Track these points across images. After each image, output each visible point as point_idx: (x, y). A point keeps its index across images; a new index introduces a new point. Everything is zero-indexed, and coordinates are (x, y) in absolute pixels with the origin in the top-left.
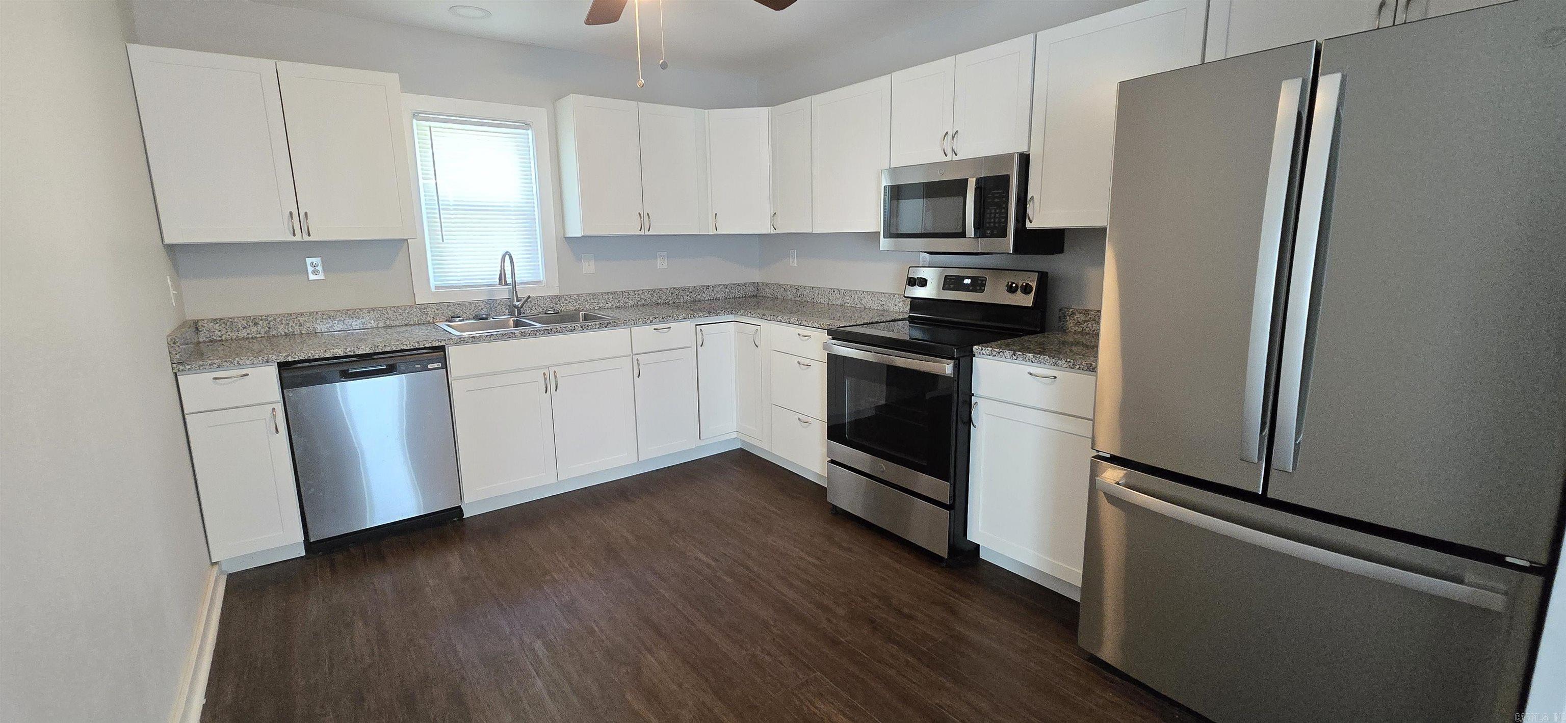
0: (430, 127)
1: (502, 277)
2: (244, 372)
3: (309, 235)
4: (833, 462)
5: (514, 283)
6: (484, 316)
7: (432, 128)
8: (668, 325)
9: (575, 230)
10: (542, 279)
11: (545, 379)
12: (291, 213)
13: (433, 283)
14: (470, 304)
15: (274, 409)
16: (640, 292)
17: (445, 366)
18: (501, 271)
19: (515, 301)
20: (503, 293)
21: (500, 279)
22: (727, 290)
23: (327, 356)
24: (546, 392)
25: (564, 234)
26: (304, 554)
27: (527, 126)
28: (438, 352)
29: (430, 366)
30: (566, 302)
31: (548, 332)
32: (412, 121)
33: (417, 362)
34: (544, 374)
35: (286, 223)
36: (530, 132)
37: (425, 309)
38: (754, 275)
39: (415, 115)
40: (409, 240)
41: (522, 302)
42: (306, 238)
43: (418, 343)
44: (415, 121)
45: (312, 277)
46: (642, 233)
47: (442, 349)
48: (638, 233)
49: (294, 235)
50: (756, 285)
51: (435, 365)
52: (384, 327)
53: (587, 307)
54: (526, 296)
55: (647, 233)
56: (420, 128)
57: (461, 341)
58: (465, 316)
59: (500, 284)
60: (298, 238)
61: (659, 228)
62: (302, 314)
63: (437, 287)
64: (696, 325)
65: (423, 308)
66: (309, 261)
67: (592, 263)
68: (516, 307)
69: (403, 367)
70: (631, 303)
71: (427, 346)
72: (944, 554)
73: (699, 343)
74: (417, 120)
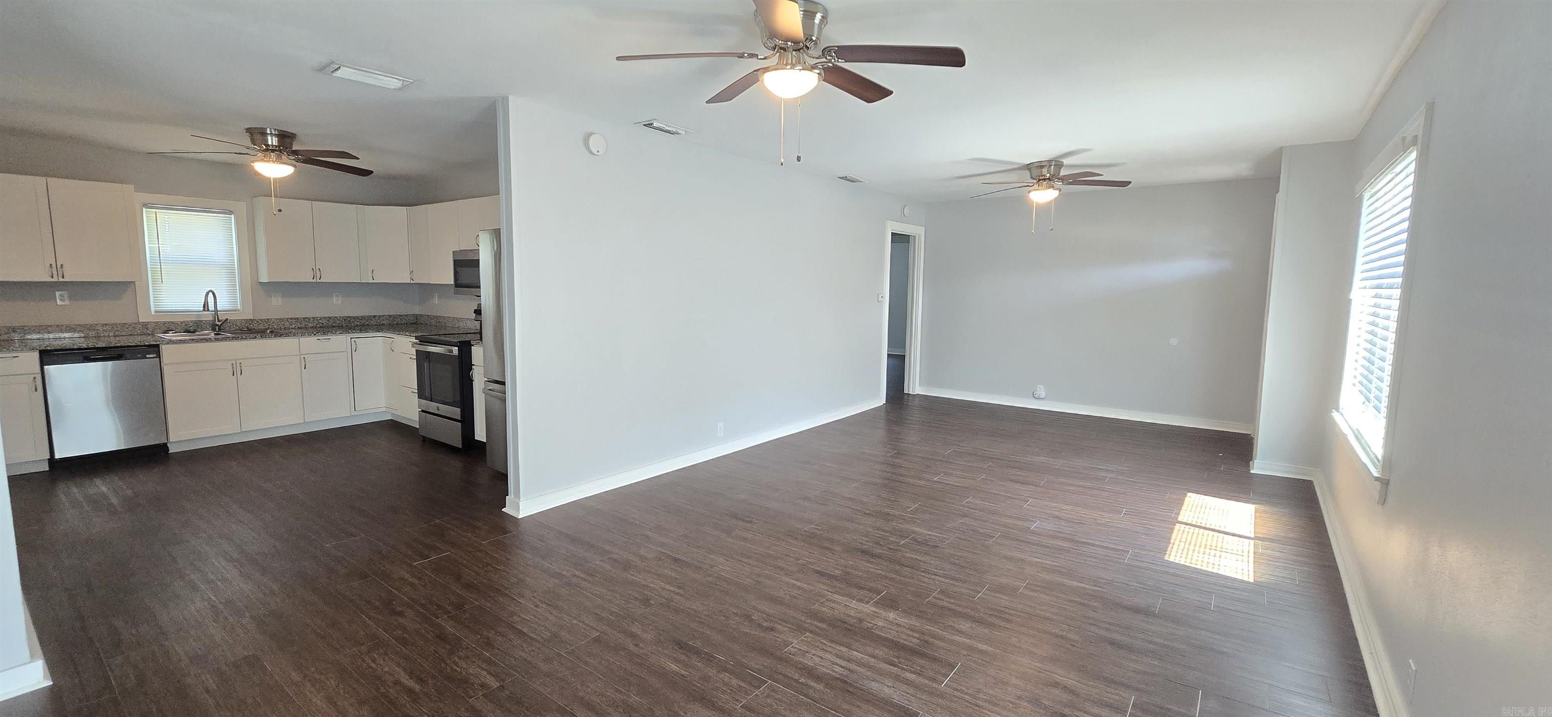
0: (156, 212)
1: (206, 306)
2: (15, 355)
3: (63, 278)
4: (423, 411)
5: (216, 310)
6: (192, 331)
7: (157, 213)
8: (329, 337)
9: (264, 279)
10: (239, 308)
11: (233, 368)
12: (51, 265)
13: (153, 309)
14: (182, 323)
15: (35, 378)
16: (319, 319)
17: (159, 356)
18: (205, 302)
19: (217, 321)
20: (208, 317)
21: (204, 306)
22: (391, 319)
23: (75, 347)
24: (233, 375)
25: (258, 280)
26: (48, 469)
27: (231, 212)
28: (155, 349)
29: (148, 356)
30: (258, 323)
31: (236, 339)
32: (142, 209)
33: (139, 353)
34: (232, 364)
35: (47, 269)
36: (232, 216)
37: (146, 325)
38: (417, 310)
39: (146, 205)
40: (136, 282)
41: (221, 323)
42: (61, 280)
43: (140, 342)
44: (144, 209)
45: (59, 302)
46: (314, 280)
47: (157, 346)
48: (311, 280)
49: (52, 277)
50: (416, 316)
51: (152, 356)
52: (113, 336)
53: (275, 326)
54: (225, 318)
55: (319, 281)
56: (148, 215)
57: (170, 342)
58: (177, 330)
59: (204, 310)
60: (55, 279)
61: (328, 277)
62: (51, 326)
63: (156, 312)
64: (351, 338)
65: (145, 325)
66: (58, 294)
67: (280, 299)
68: (217, 325)
69: (128, 356)
70: (310, 325)
71: (146, 344)
72: (460, 446)
73: (354, 349)
74: (146, 208)
